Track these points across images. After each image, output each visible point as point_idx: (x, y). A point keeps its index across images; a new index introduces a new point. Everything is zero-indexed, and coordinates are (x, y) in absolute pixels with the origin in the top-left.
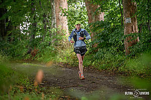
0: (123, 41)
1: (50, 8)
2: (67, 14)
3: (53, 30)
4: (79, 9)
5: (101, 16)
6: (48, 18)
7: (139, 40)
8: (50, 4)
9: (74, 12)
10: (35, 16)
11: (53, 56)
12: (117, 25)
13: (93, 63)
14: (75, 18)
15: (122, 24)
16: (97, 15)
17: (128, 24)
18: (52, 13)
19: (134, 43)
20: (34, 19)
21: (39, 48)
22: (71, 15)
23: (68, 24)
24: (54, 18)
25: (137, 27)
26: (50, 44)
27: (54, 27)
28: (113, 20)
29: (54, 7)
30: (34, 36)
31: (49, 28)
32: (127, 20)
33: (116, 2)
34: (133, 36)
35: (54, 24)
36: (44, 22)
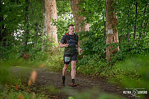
0: (105, 50)
1: (42, 18)
2: (57, 24)
3: (44, 38)
4: (67, 19)
5: (86, 27)
6: (40, 26)
7: (119, 50)
8: (42, 14)
9: (63, 22)
10: (28, 24)
11: (43, 60)
12: (100, 36)
13: (79, 68)
14: (64, 28)
15: (105, 34)
16: (83, 25)
17: (110, 35)
18: (43, 22)
19: (115, 52)
20: (27, 27)
21: (30, 53)
22: (60, 24)
23: (57, 33)
24: (45, 27)
25: (117, 38)
26: (40, 50)
27: (45, 35)
28: (97, 31)
29: (45, 17)
30: (26, 42)
31: (40, 35)
32: (110, 32)
33: (100, 16)
34: (114, 46)
35: (45, 32)
36: (36, 30)
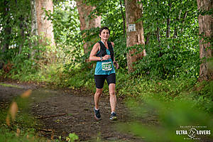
0: (125, 55)
1: (29, 8)
2: (52, 18)
3: (33, 38)
4: (68, 10)
5: (96, 21)
6: (27, 21)
7: (145, 54)
8: (29, 3)
9: (61, 14)
10: (9, 18)
11: (33, 73)
12: (118, 34)
13: (87, 83)
14: (62, 22)
15: (125, 32)
16: (91, 18)
17: (132, 33)
18: (32, 15)
19: (139, 58)
20: (8, 23)
21: (14, 62)
22: (57, 19)
23: (54, 31)
24: (35, 22)
25: (143, 37)
26: (29, 57)
27: (34, 34)
28: (112, 27)
29: (35, 7)
30: (7, 45)
31: (28, 35)
32: (131, 28)
33: (116, 4)
34: (138, 49)
35: (35, 30)
36: (21, 26)
